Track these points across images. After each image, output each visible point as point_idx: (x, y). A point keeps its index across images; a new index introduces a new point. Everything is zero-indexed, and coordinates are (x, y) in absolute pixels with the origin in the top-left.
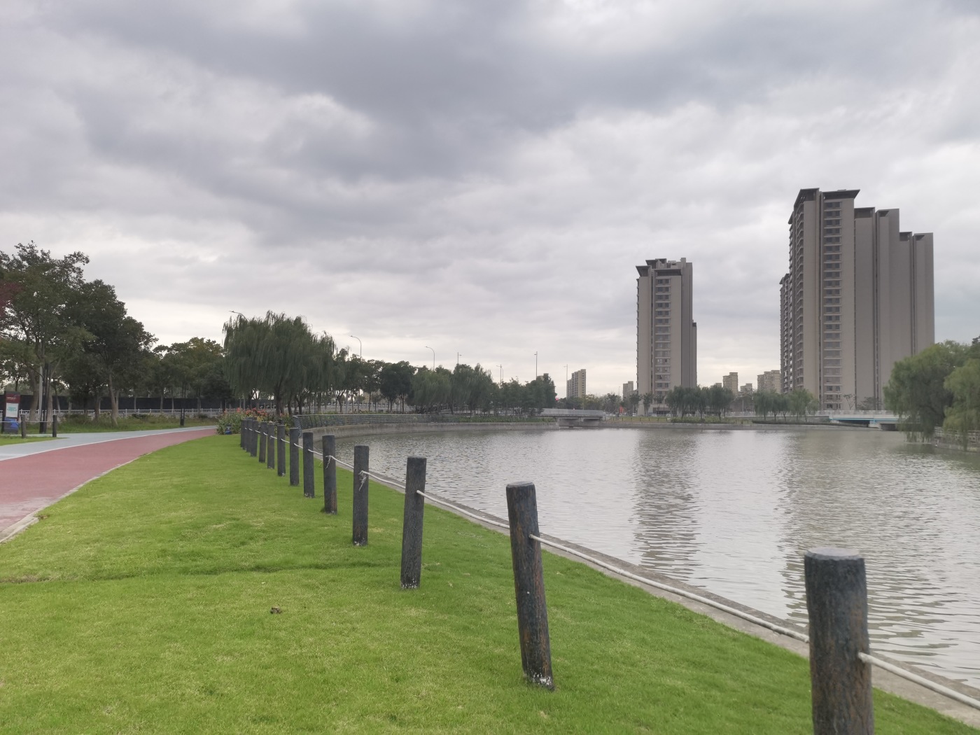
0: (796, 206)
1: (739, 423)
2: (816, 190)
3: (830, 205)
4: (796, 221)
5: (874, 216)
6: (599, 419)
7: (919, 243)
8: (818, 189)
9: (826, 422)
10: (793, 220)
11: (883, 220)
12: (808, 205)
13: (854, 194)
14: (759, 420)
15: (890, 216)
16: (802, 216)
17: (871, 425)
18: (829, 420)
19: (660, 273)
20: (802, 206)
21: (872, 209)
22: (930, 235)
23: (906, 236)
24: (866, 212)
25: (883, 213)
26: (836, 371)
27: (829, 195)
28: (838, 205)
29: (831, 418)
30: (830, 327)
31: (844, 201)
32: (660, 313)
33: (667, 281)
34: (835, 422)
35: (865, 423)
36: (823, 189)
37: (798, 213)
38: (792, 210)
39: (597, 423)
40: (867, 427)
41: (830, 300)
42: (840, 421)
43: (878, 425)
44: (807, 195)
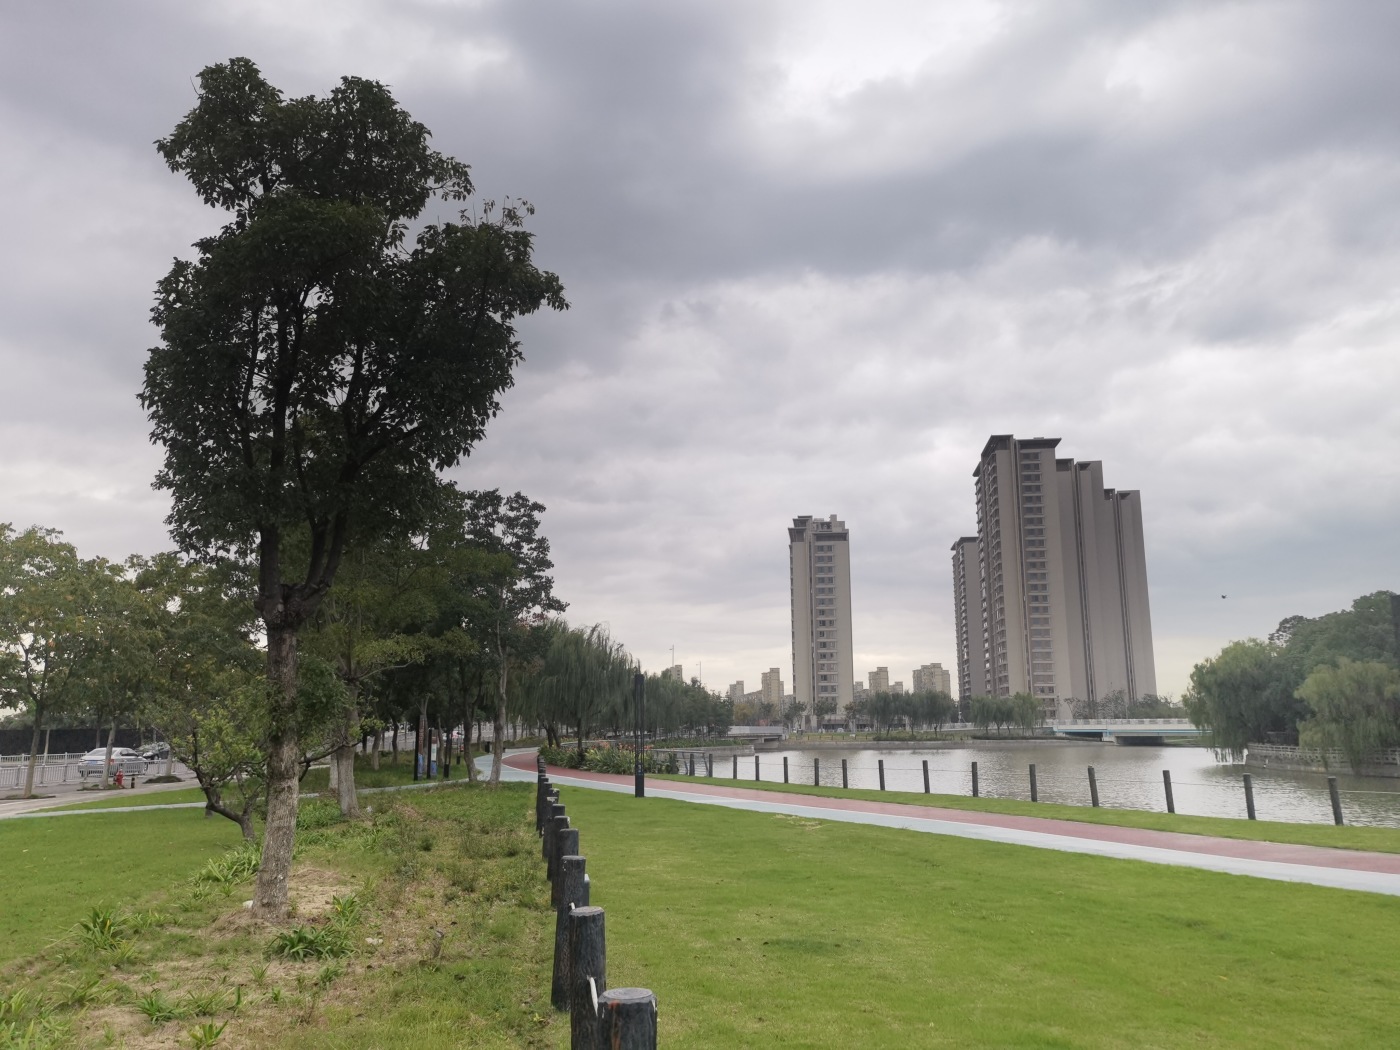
0: (985, 454)
1: (957, 739)
2: (1008, 438)
3: (1027, 456)
4: (986, 472)
5: (1073, 469)
6: (778, 738)
7: (1124, 502)
8: (1011, 436)
9: (1050, 735)
10: (981, 471)
11: (1083, 474)
12: (1001, 454)
13: (1053, 443)
14: (979, 734)
15: (1091, 469)
16: (994, 468)
17: (1105, 739)
18: (1054, 733)
19: (819, 537)
20: (994, 456)
21: (1071, 460)
22: (1137, 493)
23: (1109, 492)
24: (1064, 464)
25: (1084, 466)
26: (1048, 667)
27: (1025, 444)
28: (1036, 456)
29: (1055, 729)
30: (1036, 609)
31: (1043, 452)
32: (822, 591)
33: (830, 548)
34: (1061, 735)
35: (1098, 736)
36: (1018, 436)
37: (989, 464)
38: (979, 459)
39: (776, 744)
40: (1101, 741)
41: (1034, 575)
42: (1067, 733)
43: (1113, 739)
44: (997, 443)
